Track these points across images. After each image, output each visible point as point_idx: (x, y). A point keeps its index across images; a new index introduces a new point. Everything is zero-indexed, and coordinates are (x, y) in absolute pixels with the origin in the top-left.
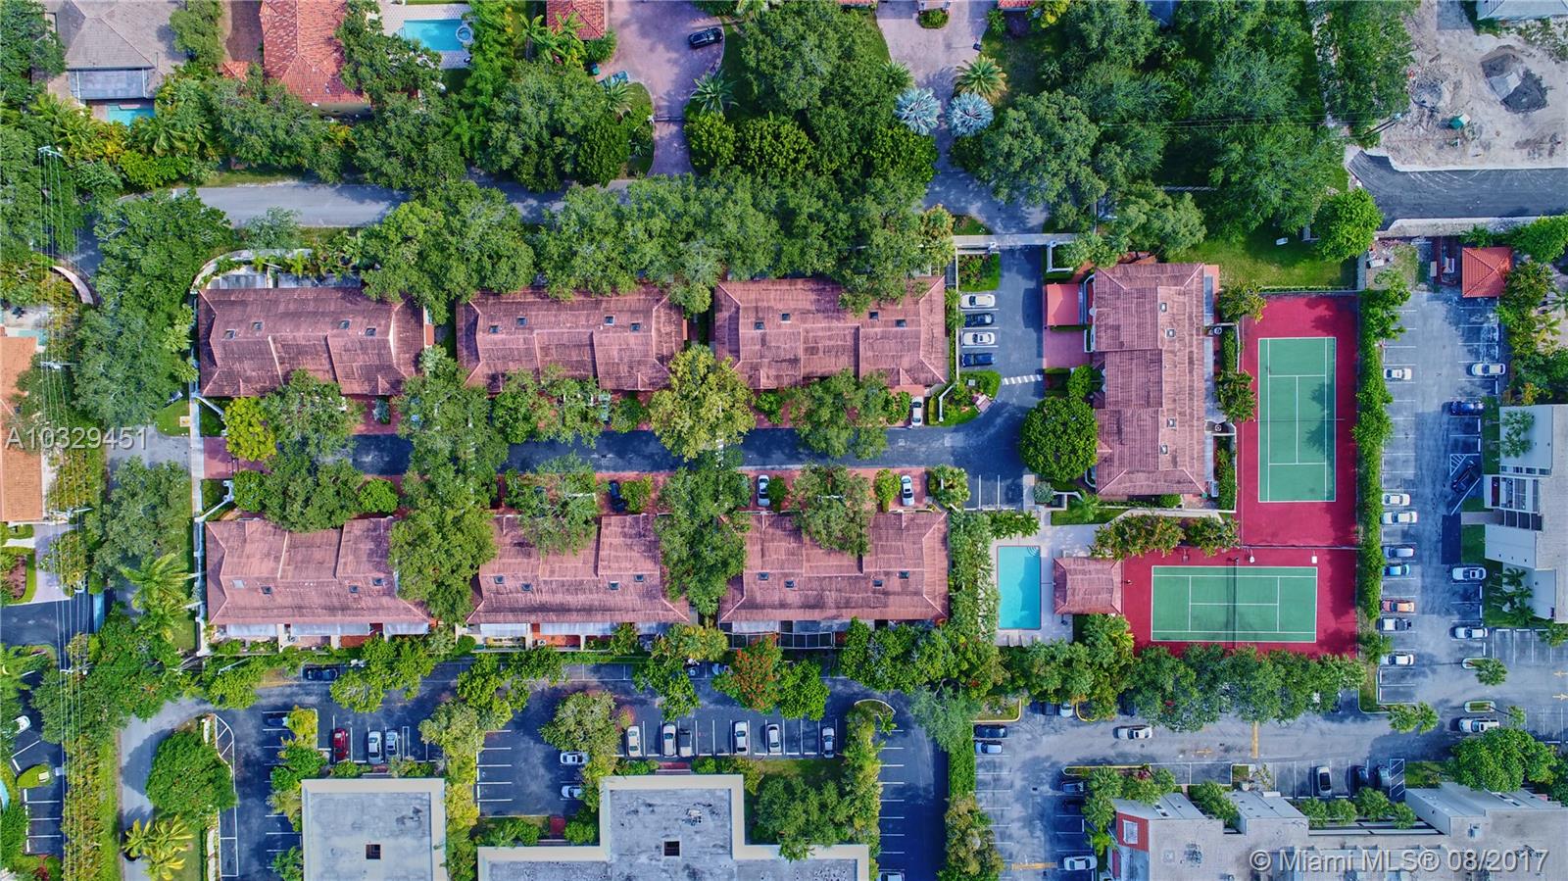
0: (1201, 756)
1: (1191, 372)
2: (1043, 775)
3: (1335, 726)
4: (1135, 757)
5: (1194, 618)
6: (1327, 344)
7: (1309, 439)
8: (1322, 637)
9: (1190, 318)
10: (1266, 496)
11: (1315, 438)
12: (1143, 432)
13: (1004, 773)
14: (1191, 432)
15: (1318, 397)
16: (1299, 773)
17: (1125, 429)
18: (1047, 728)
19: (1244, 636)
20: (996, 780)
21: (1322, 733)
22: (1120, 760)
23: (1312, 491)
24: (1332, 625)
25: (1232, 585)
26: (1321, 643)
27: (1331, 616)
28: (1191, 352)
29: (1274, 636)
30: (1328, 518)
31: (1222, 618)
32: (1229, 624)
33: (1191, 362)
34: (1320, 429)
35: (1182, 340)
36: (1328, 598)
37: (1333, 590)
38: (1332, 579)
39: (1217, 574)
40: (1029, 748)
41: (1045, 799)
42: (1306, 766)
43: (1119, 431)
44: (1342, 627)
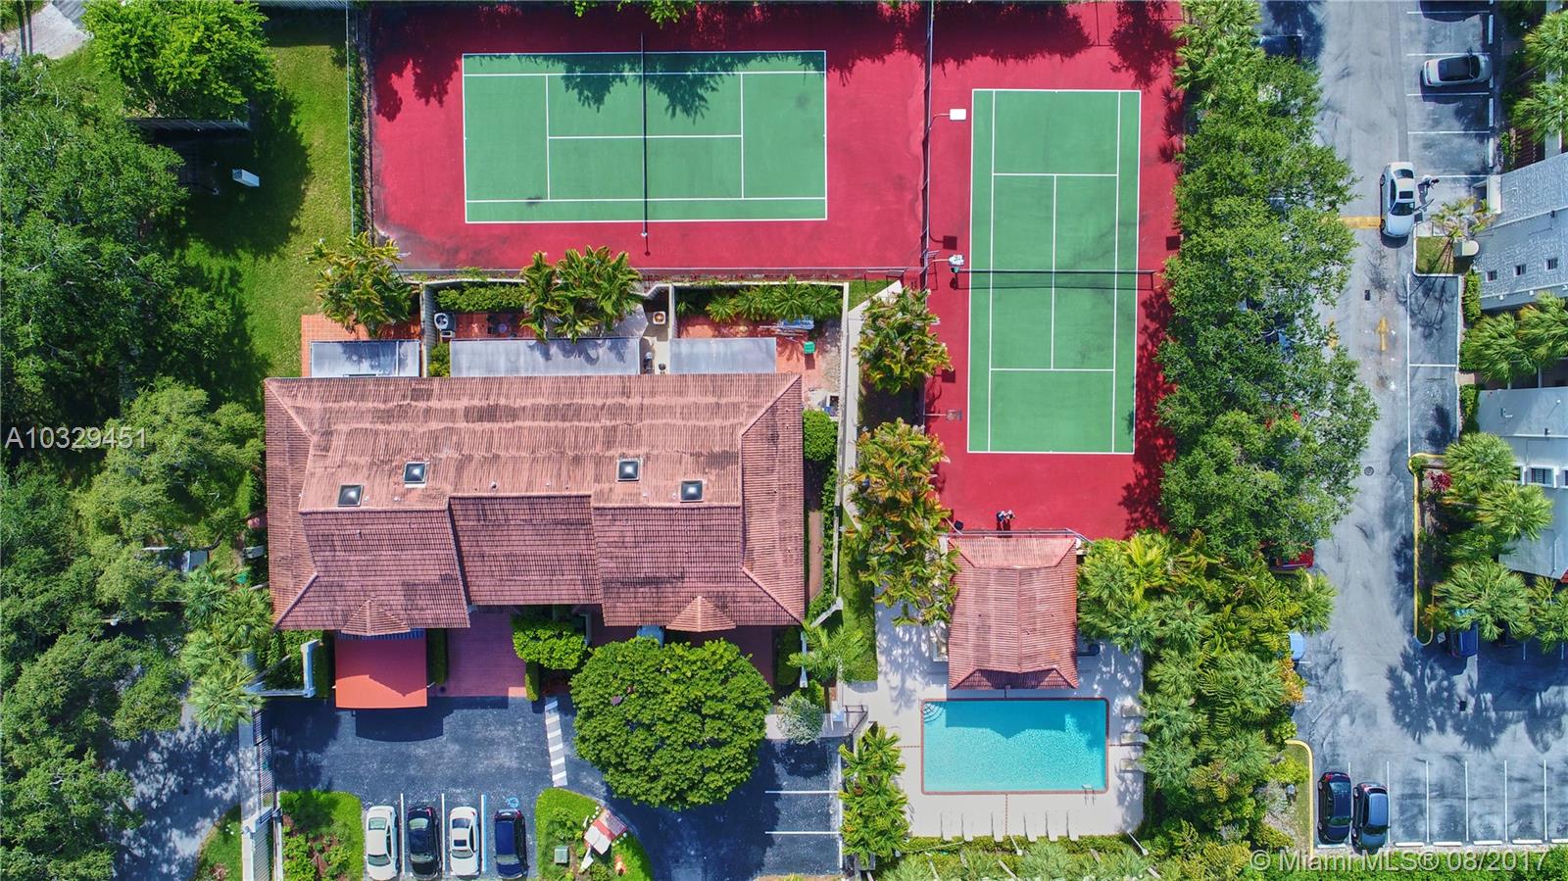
0: (1393, 342)
1: (513, 414)
2: (1431, 686)
3: (1330, 46)
4: (1392, 488)
5: (1084, 358)
6: (476, 73)
7: (687, 110)
8: (1130, 75)
9: (387, 416)
10: (812, 204)
11: (685, 97)
12: (649, 538)
13: (1428, 774)
14: (654, 411)
15: (595, 90)
16: (1436, 123)
17: (647, 569)
18: (1327, 680)
19: (1126, 247)
20: (1441, 792)
21: (1345, 74)
22: (1400, 520)
23: (802, 101)
24: (1102, 55)
25: (1010, 280)
26: (1144, 79)
27: (1081, 58)
28: (469, 414)
29: (1126, 182)
30: (864, 67)
31: (1084, 299)
32: (1098, 284)
33: (489, 414)
34: (665, 86)
35: (435, 441)
36: (1042, 63)
37: (1022, 55)
38: (1000, 55)
39: (985, 312)
40: (1370, 718)
41: (1485, 684)
42: (1419, 109)
43: (652, 581)
44: (1106, 34)
